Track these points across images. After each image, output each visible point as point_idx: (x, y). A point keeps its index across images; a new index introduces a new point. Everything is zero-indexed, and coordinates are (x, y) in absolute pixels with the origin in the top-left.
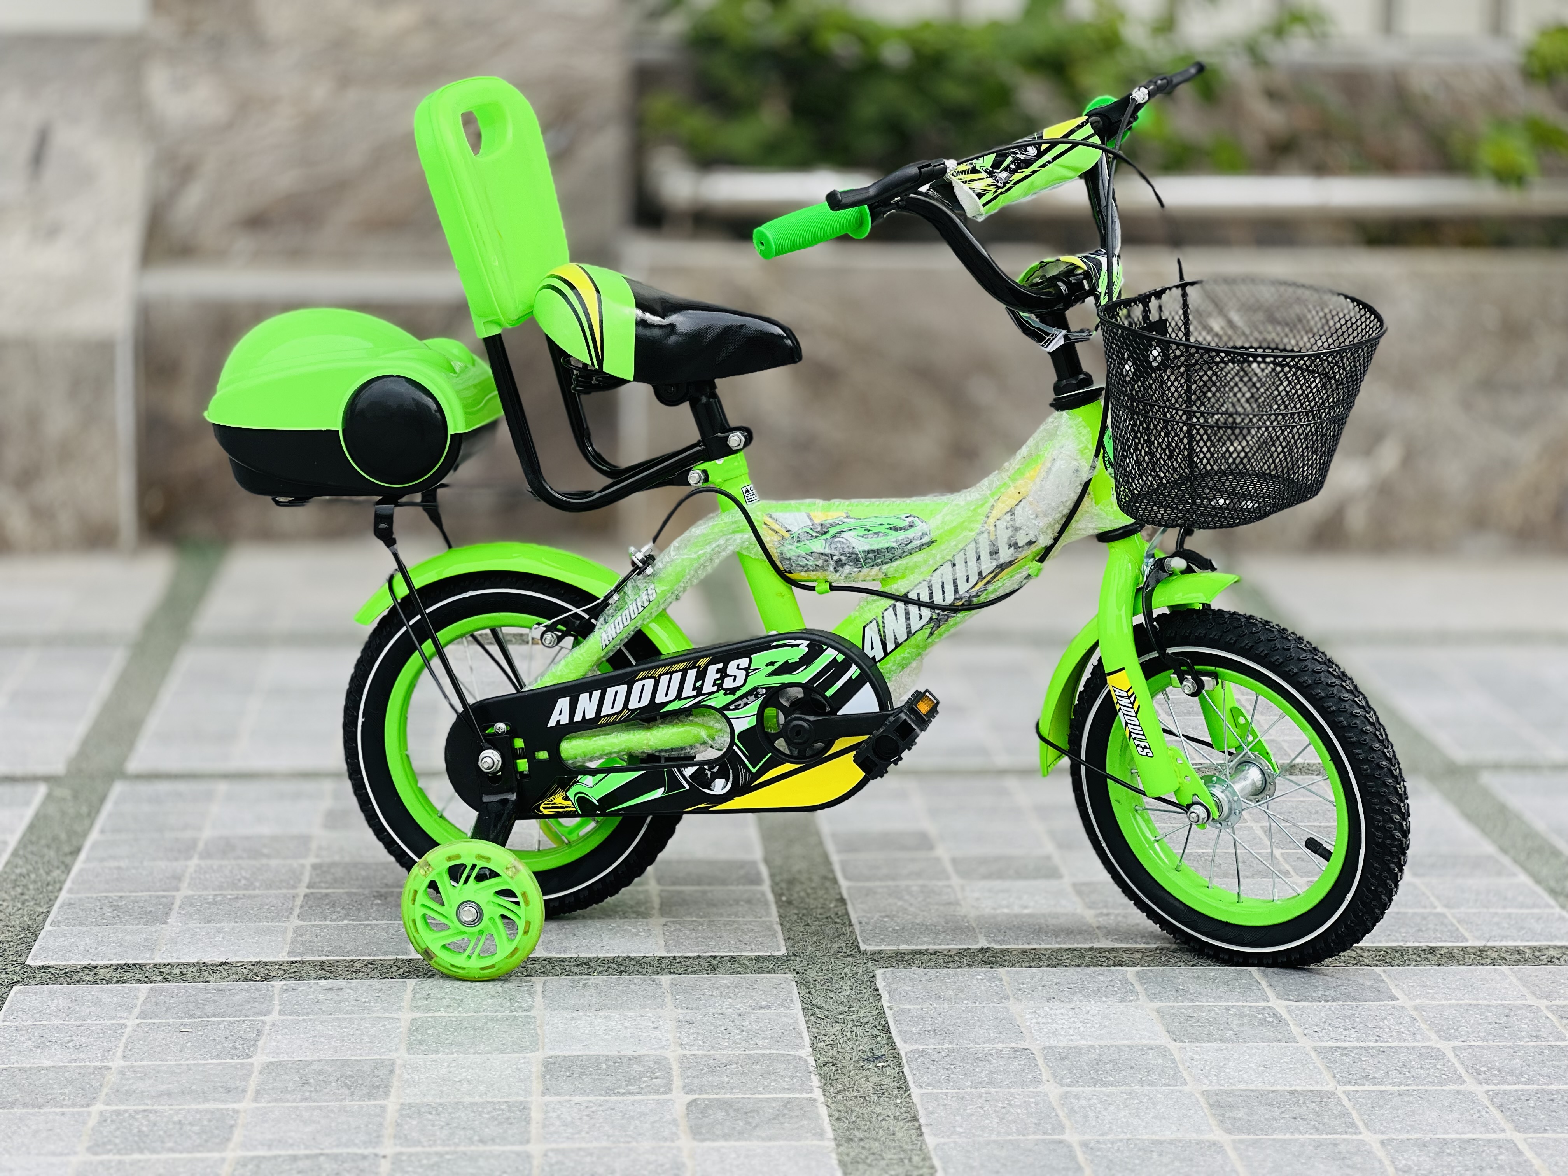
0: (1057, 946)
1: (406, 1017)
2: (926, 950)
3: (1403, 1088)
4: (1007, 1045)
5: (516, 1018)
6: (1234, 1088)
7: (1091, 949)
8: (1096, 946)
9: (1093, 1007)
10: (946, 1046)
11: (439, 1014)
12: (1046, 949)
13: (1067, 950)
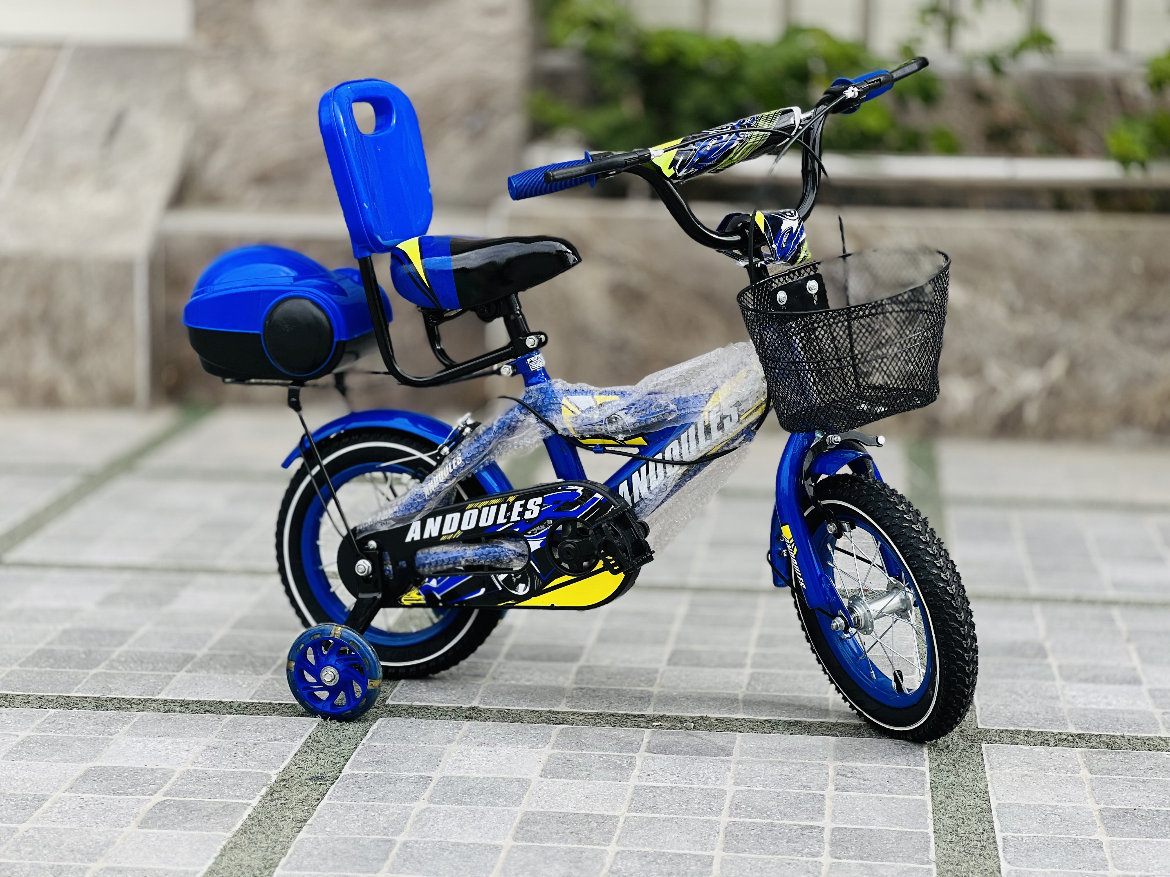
0: (526, 708)
1: (23, 735)
2: (431, 707)
3: (672, 816)
4: (420, 774)
5: (98, 739)
6: (551, 810)
7: (550, 711)
8: (553, 709)
9: (506, 751)
10: (377, 772)
11: (50, 734)
12: (517, 710)
13: (531, 711)
